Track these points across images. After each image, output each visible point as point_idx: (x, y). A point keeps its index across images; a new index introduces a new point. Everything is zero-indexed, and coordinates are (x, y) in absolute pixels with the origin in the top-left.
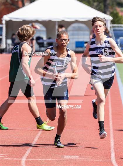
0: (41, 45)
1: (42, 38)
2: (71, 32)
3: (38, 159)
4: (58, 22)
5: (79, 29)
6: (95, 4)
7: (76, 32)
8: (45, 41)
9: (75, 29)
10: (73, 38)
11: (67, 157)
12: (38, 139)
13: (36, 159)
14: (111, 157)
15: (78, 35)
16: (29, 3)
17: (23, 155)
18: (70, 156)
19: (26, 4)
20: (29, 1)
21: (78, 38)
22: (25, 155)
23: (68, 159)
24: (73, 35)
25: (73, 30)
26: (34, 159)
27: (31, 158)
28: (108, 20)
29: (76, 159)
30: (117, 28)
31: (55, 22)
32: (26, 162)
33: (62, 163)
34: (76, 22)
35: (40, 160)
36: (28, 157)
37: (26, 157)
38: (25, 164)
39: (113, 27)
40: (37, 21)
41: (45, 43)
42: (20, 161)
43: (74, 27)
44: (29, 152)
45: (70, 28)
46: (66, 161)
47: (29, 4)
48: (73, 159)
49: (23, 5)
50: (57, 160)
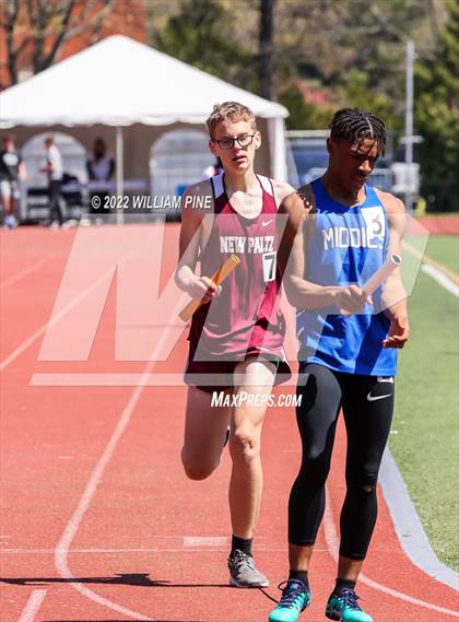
0: (72, 200)
1: (75, 179)
2: (163, 158)
3: (104, 551)
4: (124, 129)
5: (188, 148)
6: (233, 70)
7: (178, 158)
8: (85, 186)
9: (174, 149)
10: (169, 177)
11: (191, 541)
12: (98, 488)
13: (98, 550)
14: (327, 538)
15: (184, 165)
16: (30, 73)
17: (58, 539)
18: (200, 538)
19: (22, 75)
20: (31, 68)
21: (185, 176)
22: (64, 537)
23: (195, 548)
24: (168, 165)
25: (170, 152)
26: (92, 550)
27: (83, 546)
28: (274, 119)
29: (219, 547)
30: (300, 143)
31: (114, 129)
32: (68, 559)
33: (179, 560)
34: (179, 125)
35: (111, 553)
36: (73, 545)
37: (68, 544)
38: (68, 565)
39: (291, 139)
40: (59, 128)
41: (85, 192)
42: (51, 557)
43: (171, 143)
44: (76, 529)
45: (159, 145)
46: (189, 553)
47: (29, 77)
48: (211, 548)
49: (14, 81)
50: (163, 553)
